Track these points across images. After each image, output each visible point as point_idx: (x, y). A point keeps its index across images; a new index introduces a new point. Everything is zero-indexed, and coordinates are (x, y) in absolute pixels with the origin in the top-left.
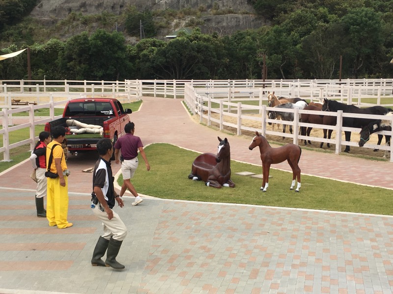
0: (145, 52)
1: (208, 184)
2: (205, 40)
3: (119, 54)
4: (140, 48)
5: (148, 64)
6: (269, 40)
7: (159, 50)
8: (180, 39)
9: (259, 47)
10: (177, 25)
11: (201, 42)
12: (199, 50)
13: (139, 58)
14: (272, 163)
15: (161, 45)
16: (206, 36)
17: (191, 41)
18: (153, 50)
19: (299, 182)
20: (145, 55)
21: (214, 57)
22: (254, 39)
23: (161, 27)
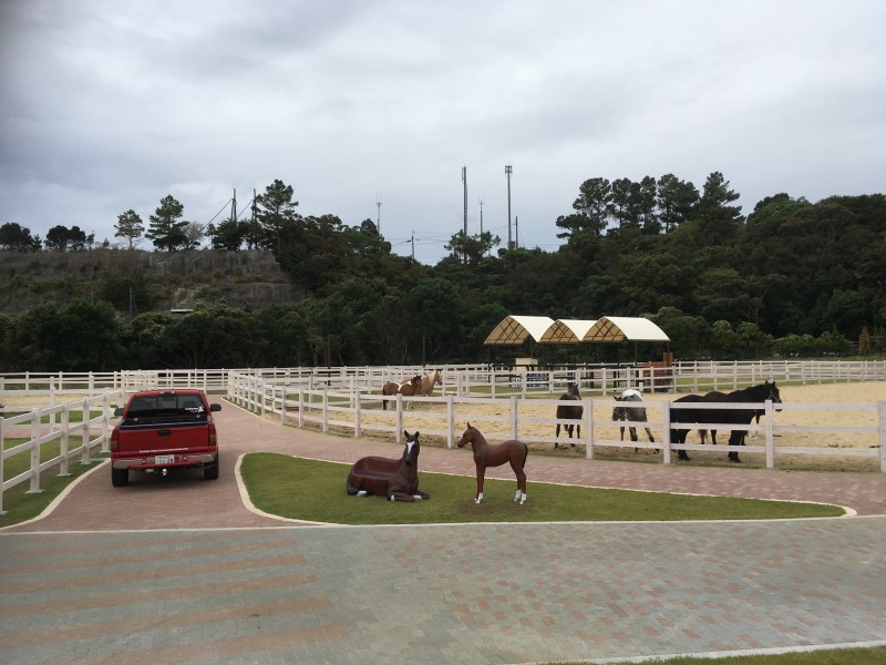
0: (146, 331)
1: (393, 497)
2: (234, 315)
3: (108, 333)
4: (138, 327)
5: (151, 348)
6: (322, 316)
7: (168, 329)
8: (200, 313)
9: (309, 325)
10: (183, 296)
11: (230, 318)
12: (228, 328)
13: (137, 340)
14: (488, 466)
15: (169, 322)
16: (235, 310)
17: (216, 316)
18: (158, 330)
19: (524, 492)
20: (145, 336)
21: (249, 338)
22: (302, 314)
23: (159, 298)
